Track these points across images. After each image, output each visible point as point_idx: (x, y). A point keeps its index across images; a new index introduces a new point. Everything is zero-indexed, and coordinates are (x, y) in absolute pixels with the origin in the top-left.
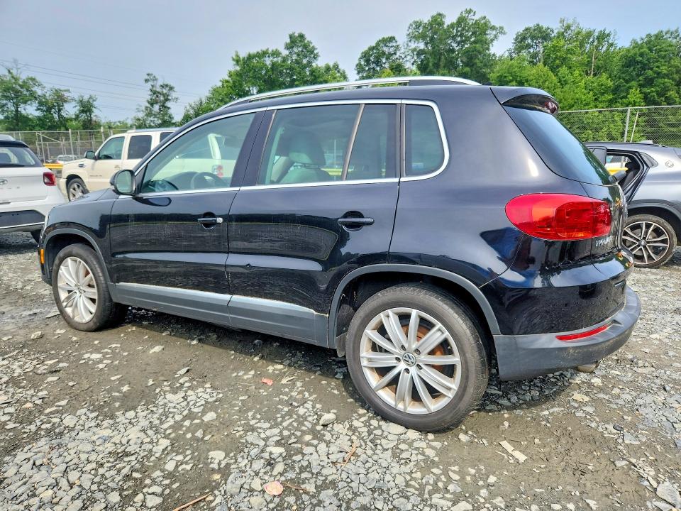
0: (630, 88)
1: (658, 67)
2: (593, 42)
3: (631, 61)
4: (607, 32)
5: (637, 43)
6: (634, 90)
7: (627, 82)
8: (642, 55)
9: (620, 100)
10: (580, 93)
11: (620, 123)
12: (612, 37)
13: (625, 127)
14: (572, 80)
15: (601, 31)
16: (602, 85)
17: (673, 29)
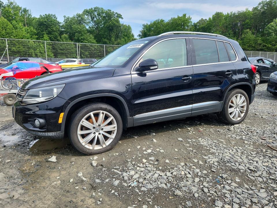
0: (43, 34)
1: (52, 28)
2: (22, 12)
3: (41, 23)
4: (27, 9)
5: (42, 17)
6: (45, 35)
7: (42, 31)
8: (45, 22)
9: (41, 39)
10: (24, 33)
11: (43, 47)
12: (29, 11)
13: (45, 49)
14: (19, 27)
15: (24, 8)
16: (32, 31)
17: (53, 14)
